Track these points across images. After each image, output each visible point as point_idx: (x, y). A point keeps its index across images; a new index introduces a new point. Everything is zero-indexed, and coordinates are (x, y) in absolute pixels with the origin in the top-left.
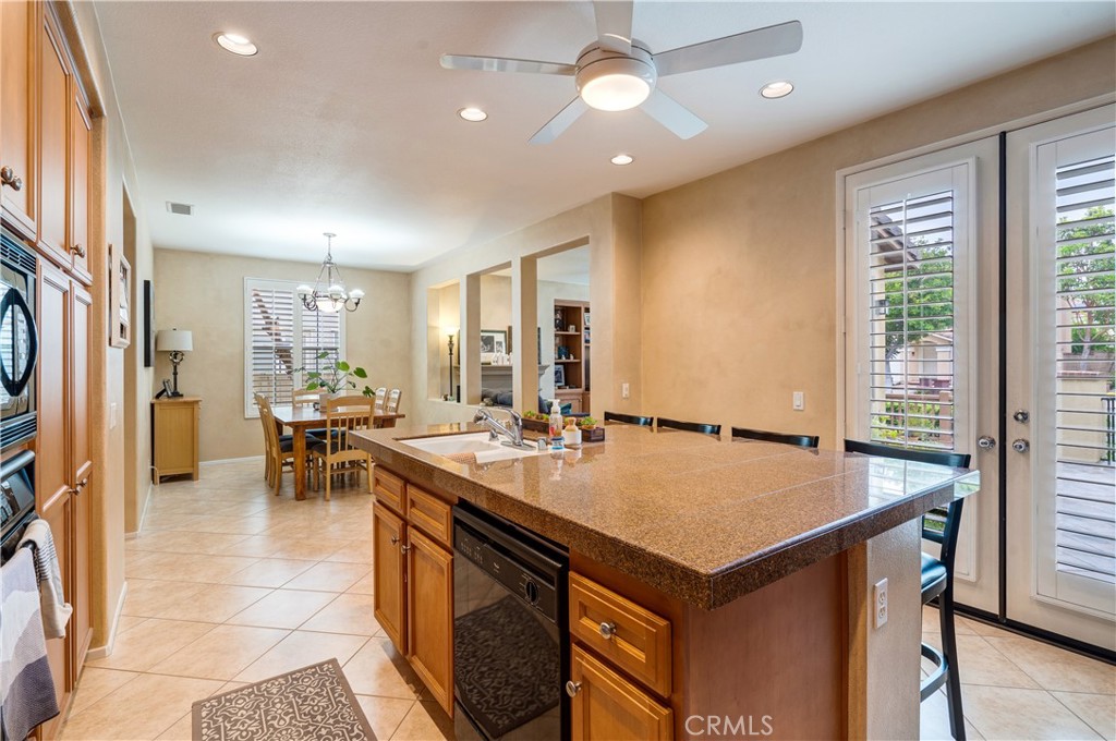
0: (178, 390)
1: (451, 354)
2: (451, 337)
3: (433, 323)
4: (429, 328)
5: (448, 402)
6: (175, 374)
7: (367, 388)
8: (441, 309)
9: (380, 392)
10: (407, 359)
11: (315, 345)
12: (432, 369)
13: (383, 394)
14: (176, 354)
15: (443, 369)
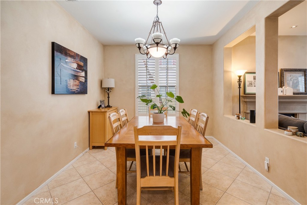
0: (110, 105)
1: (240, 87)
2: (240, 77)
3: (226, 69)
4: (225, 72)
5: (240, 120)
6: (108, 97)
7: (184, 109)
8: (232, 59)
9: (194, 112)
10: (211, 93)
11: (165, 85)
12: (226, 98)
13: (195, 114)
14: (109, 89)
15: (233, 97)
